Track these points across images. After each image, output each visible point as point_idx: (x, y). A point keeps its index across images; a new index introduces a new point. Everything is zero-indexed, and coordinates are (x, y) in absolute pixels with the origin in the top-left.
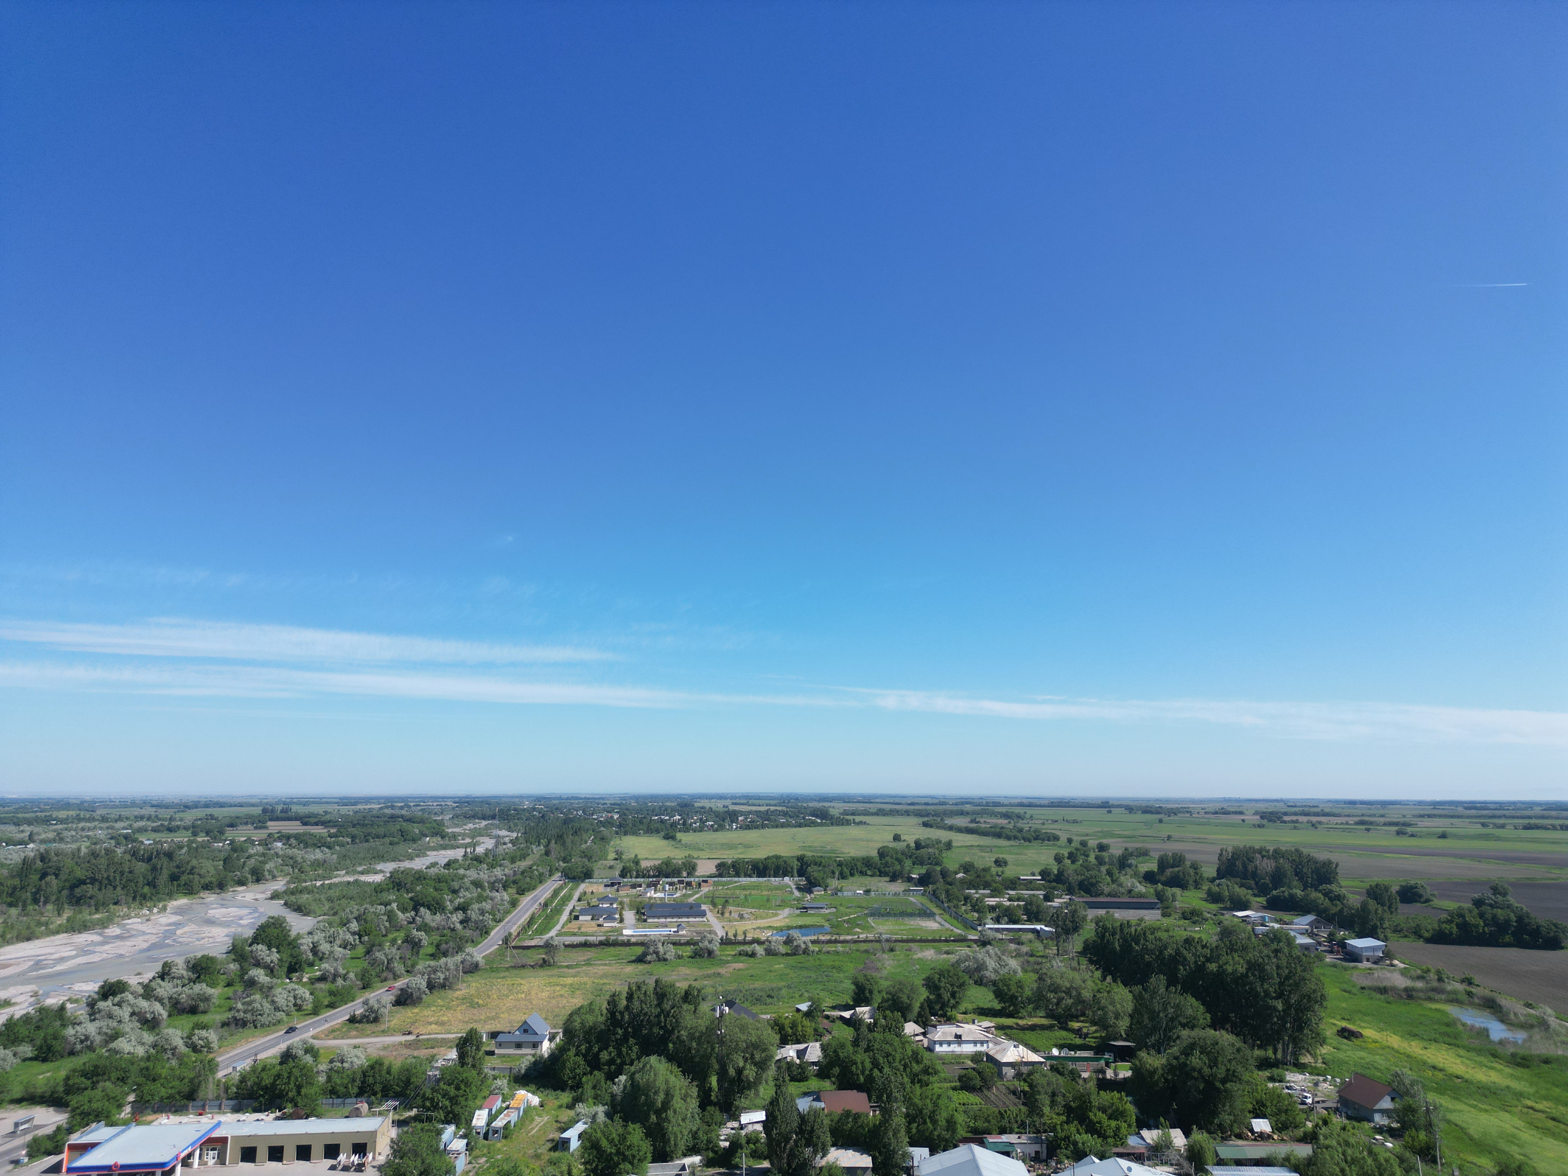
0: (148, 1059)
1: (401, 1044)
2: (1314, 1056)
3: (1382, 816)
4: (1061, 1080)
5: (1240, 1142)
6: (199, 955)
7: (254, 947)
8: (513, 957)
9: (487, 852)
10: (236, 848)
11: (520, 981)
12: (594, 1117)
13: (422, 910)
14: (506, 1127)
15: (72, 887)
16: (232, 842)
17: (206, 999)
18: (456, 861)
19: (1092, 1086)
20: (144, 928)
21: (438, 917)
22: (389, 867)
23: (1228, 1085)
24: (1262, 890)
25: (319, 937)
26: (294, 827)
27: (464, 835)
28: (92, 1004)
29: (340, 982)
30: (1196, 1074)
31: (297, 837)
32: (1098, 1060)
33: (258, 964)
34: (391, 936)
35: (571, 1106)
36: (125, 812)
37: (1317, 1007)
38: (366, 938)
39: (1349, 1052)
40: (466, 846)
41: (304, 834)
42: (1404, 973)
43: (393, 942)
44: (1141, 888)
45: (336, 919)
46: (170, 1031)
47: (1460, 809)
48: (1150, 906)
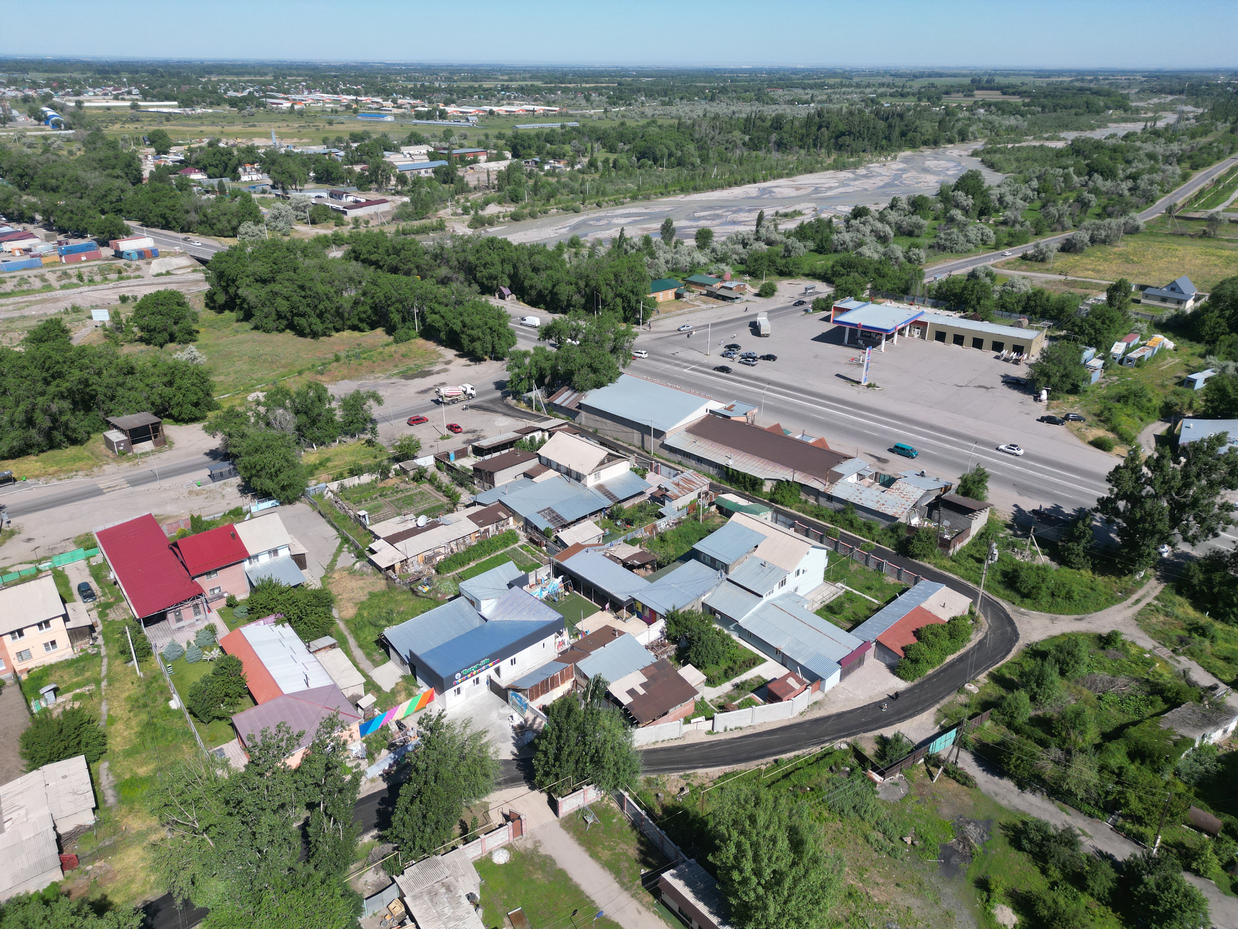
0: (880, 262)
1: (1060, 281)
6: (917, 195)
7: (956, 193)
8: (1174, 225)
9: (1167, 127)
10: (949, 112)
11: (1176, 247)
12: (1224, 369)
13: (1096, 175)
14: (1140, 359)
15: (837, 137)
16: (947, 107)
17: (920, 227)
18: (1134, 134)
20: (881, 171)
21: (1109, 183)
22: (1071, 135)
25: (1005, 189)
26: (995, 96)
27: (1147, 110)
28: (847, 221)
29: (1018, 227)
31: (996, 104)
33: (957, 206)
34: (1064, 195)
35: (1203, 356)
36: (872, 80)
38: (1043, 195)
40: (1147, 120)
41: (1003, 103)
43: (1066, 200)
45: (1021, 176)
46: (895, 246)
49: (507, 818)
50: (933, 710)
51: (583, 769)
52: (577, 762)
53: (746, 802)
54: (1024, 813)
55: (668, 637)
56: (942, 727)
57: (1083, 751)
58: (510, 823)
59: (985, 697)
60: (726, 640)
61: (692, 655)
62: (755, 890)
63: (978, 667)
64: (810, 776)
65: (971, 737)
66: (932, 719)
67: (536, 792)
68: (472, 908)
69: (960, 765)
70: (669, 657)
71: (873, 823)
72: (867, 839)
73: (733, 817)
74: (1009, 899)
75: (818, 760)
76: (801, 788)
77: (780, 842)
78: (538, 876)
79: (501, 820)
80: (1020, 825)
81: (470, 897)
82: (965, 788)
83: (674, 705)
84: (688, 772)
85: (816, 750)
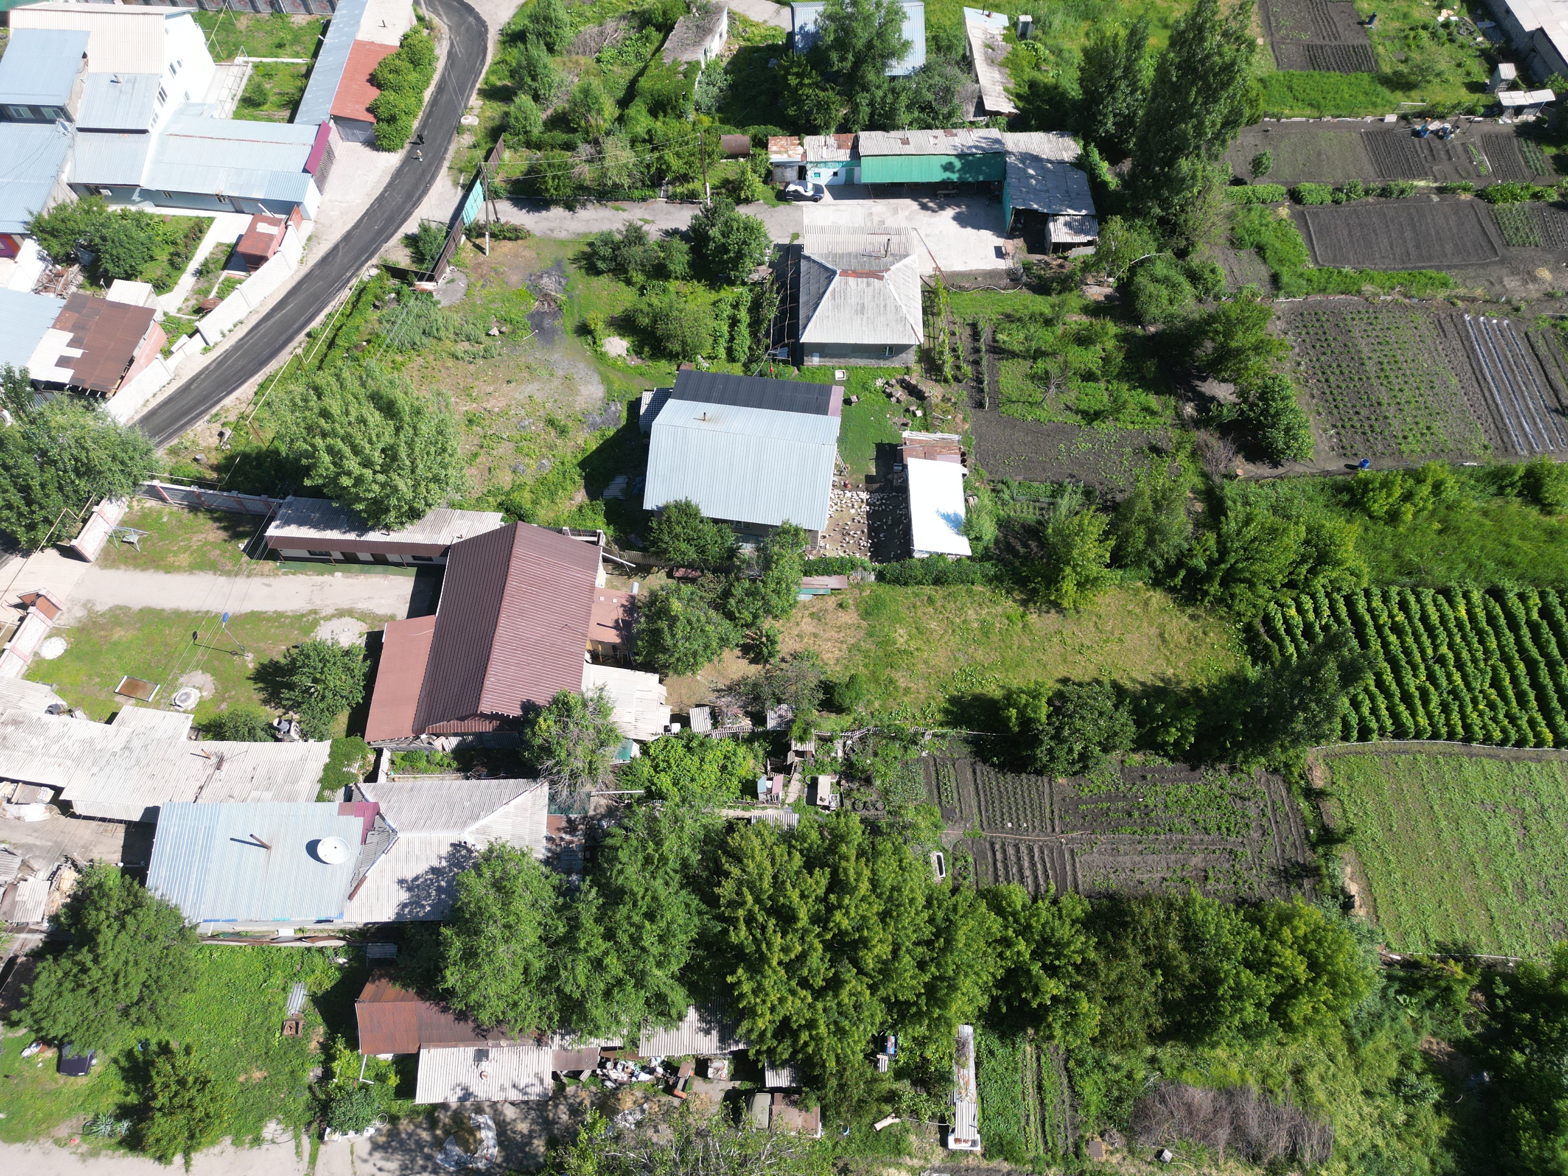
49: (23, 606)
50: (444, 171)
51: (76, 492)
52: (60, 488)
53: (306, 400)
54: (586, 235)
55: (56, 260)
56: (463, 187)
57: (608, 133)
58: (32, 609)
59: (490, 124)
60: (139, 220)
61: (110, 266)
62: (375, 481)
63: (463, 90)
64: (357, 328)
65: (498, 181)
66: (449, 183)
67: (36, 556)
68: (65, 718)
69: (503, 221)
70: (80, 286)
71: (452, 336)
72: (456, 357)
73: (303, 425)
74: (612, 329)
75: (355, 305)
76: (356, 347)
77: (370, 419)
78: (118, 634)
79: (18, 613)
80: (588, 249)
81: (52, 710)
82: (520, 242)
83: (135, 345)
84: (214, 411)
85: (346, 294)
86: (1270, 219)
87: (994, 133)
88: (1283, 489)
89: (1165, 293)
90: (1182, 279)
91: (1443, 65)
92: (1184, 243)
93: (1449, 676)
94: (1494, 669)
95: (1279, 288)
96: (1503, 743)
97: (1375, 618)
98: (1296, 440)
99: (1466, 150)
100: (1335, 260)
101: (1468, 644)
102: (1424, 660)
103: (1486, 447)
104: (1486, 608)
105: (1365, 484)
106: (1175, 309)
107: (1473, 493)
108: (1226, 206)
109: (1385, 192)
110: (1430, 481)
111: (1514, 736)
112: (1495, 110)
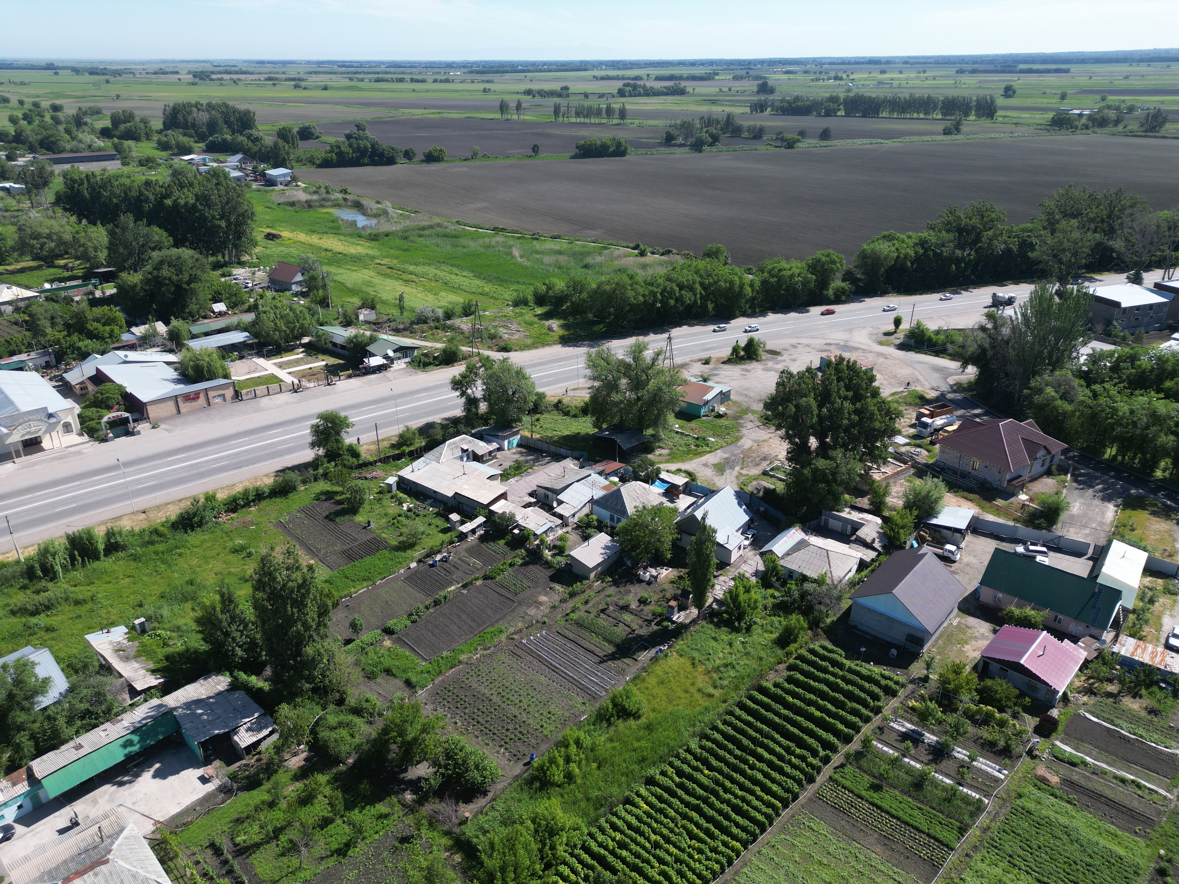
2: (250, 255)
3: (284, 73)
4: (57, 306)
5: (206, 321)
19: (85, 305)
23: (192, 286)
24: (201, 138)
30: (167, 282)
32: (86, 285)
37: (249, 221)
39: (274, 249)
42: (305, 190)
44: (100, 143)
47: (335, 67)
48: (111, 158)
86: (382, 652)
87: (155, 702)
88: (500, 806)
89: (344, 733)
90: (350, 717)
91: (422, 529)
92: (338, 695)
93: (667, 851)
94: (684, 827)
95: (414, 687)
96: (723, 871)
97: (606, 848)
98: (486, 769)
99: (463, 561)
100: (435, 653)
101: (661, 823)
102: (649, 853)
103: (584, 703)
104: (653, 794)
105: (541, 768)
106: (357, 740)
107: (596, 734)
108: (351, 659)
109: (437, 603)
110: (571, 742)
111: (724, 860)
112: (462, 536)
